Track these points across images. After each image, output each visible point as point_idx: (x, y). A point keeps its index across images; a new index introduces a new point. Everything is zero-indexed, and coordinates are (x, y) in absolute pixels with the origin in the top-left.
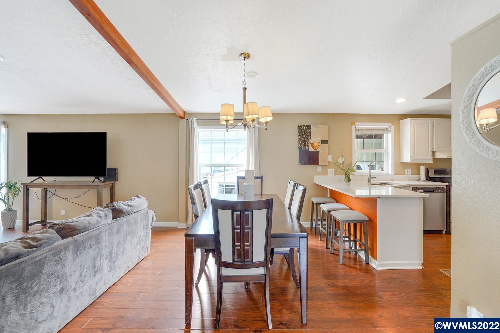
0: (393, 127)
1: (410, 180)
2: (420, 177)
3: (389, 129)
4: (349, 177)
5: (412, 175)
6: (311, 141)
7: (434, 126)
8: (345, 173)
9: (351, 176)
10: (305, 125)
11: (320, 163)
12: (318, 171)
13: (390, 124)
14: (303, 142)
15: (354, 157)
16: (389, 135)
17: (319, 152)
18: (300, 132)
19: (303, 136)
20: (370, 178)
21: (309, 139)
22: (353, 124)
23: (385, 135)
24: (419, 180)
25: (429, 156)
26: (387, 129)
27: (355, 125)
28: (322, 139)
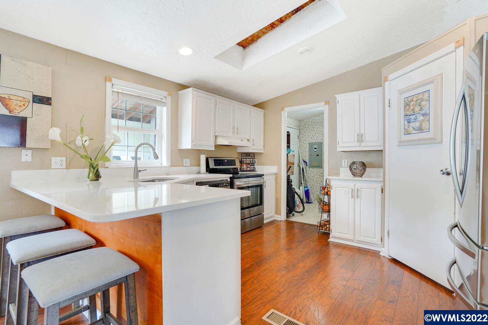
0: (169, 98)
1: (189, 173)
2: (200, 169)
3: (164, 101)
4: (97, 170)
5: (190, 166)
7: (216, 104)
8: (89, 164)
9: (100, 170)
11: (30, 143)
12: (24, 160)
13: (165, 93)
15: (107, 136)
16: (165, 109)
20: (137, 171)
22: (108, 79)
23: (158, 108)
24: (199, 173)
25: (211, 142)
26: (161, 100)
27: (112, 82)
28: (36, 94)
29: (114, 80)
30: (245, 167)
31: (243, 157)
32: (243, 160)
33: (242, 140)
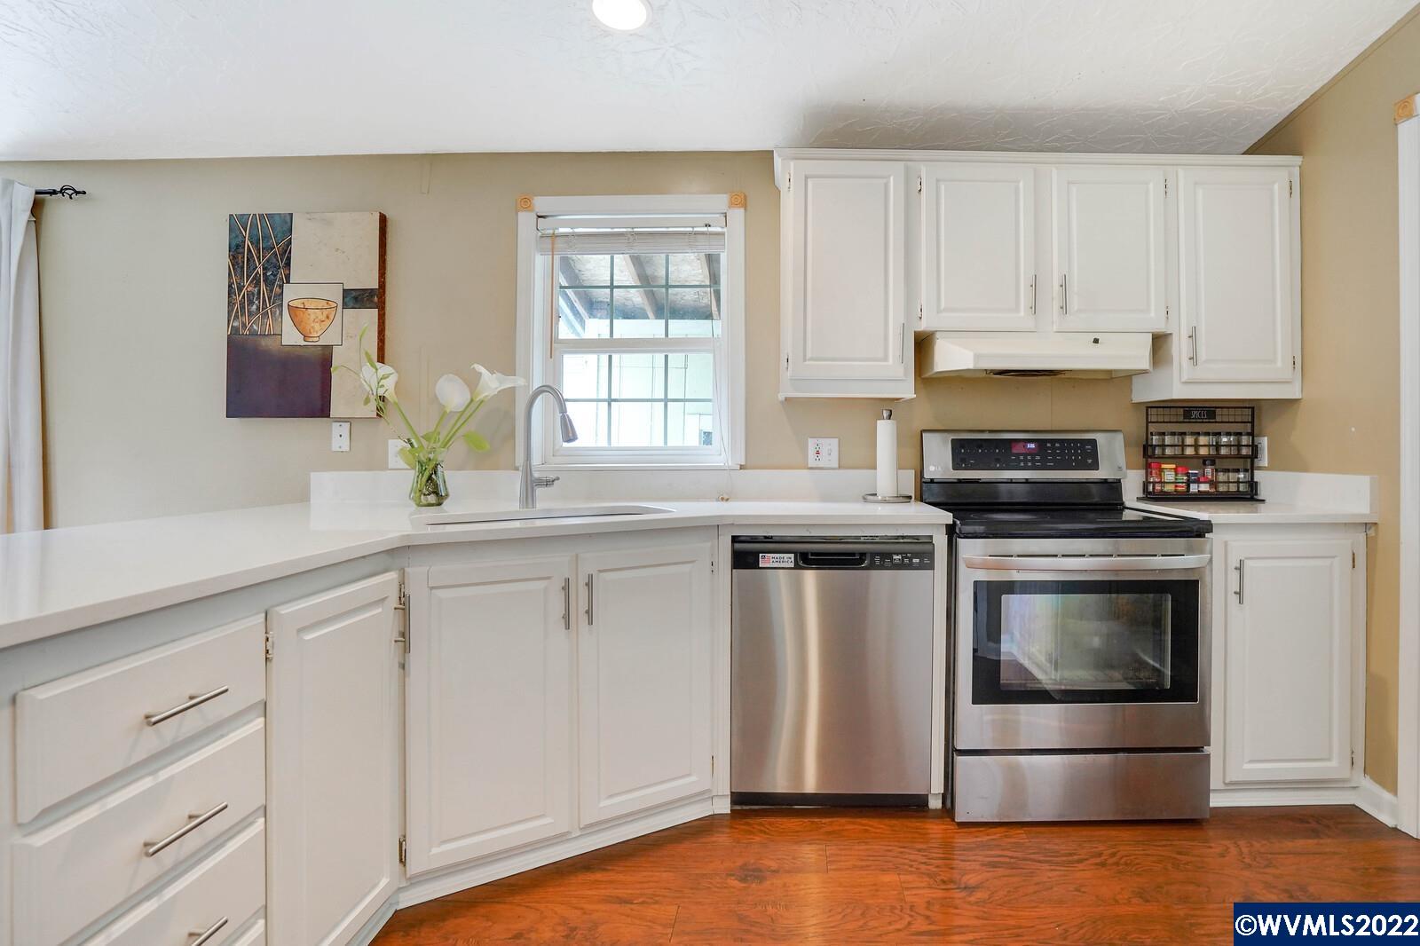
0: (737, 216)
1: (826, 498)
3: (719, 230)
5: (840, 467)
6: (290, 293)
7: (920, 190)
10: (261, 216)
11: (336, 409)
12: (335, 447)
13: (722, 201)
14: (251, 303)
17: (328, 349)
18: (235, 251)
19: (252, 268)
21: (281, 287)
22: (520, 204)
24: (865, 496)
25: (890, 362)
26: (705, 229)
27: (532, 210)
28: (352, 285)
29: (542, 203)
30: (1169, 476)
31: (1152, 428)
32: (1155, 440)
33: (1096, 341)
